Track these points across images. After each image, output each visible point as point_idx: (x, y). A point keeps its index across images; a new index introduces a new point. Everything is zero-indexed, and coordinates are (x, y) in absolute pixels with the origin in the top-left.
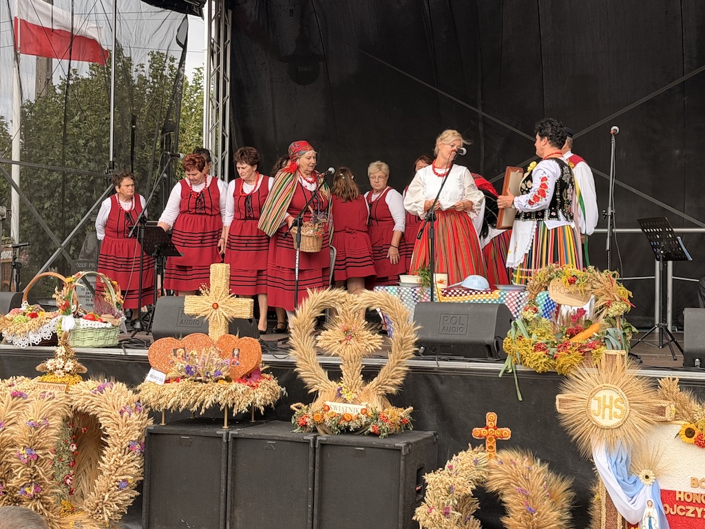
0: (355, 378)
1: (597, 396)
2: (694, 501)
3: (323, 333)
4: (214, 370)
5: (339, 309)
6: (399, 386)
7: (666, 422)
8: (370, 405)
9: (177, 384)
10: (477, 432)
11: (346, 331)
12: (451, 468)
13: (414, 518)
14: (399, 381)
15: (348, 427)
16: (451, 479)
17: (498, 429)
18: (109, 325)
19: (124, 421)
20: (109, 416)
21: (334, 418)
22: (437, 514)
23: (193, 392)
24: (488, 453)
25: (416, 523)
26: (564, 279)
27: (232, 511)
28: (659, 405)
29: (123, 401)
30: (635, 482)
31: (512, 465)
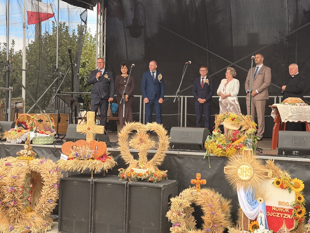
0: (144, 158)
1: (240, 167)
2: (280, 211)
3: (131, 140)
4: (87, 155)
5: (138, 131)
6: (161, 162)
7: (268, 178)
8: (150, 170)
9: (72, 160)
10: (193, 181)
11: (141, 139)
12: (181, 196)
13: (166, 216)
14: (162, 160)
15: (141, 179)
16: (181, 200)
17: (201, 180)
18: (49, 136)
19: (51, 175)
20: (44, 173)
21: (135, 175)
22: (175, 214)
23: (78, 164)
24: (197, 190)
25: (167, 218)
26: (230, 118)
27: (94, 212)
28: (266, 171)
29: (50, 167)
30: (255, 203)
31: (206, 195)
